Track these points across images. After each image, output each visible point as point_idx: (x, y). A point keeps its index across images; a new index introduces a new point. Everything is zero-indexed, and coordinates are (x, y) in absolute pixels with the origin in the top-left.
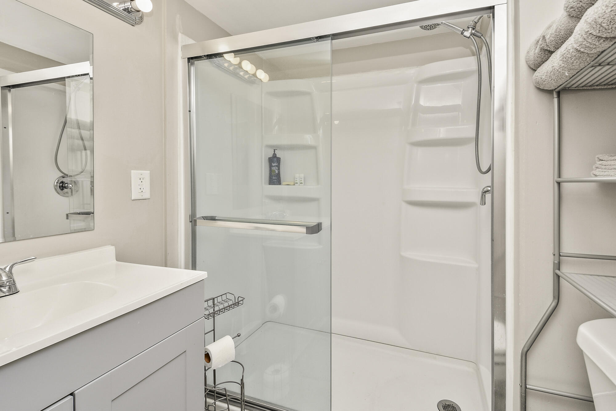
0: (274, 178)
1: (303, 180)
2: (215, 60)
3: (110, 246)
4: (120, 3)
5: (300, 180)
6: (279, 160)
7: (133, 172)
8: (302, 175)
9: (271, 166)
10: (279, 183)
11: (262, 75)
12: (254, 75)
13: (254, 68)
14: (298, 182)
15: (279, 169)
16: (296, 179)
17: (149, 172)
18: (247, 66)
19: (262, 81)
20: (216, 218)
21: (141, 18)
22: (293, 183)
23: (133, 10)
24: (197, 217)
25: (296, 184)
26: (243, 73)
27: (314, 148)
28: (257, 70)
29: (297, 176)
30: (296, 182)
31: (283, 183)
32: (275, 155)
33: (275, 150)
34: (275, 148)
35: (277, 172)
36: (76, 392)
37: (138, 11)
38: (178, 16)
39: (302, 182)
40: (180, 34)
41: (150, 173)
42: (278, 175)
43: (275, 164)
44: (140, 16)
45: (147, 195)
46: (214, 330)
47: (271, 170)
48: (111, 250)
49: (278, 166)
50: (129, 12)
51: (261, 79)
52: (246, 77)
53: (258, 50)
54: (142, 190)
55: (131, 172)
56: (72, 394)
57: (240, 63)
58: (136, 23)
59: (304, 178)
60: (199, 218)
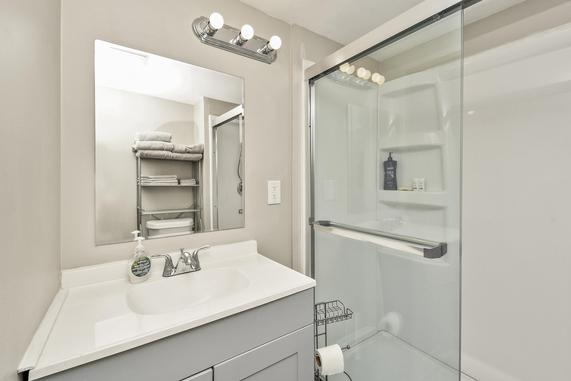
0: (389, 183)
1: (423, 185)
2: (333, 74)
3: (252, 240)
4: (261, 48)
5: (420, 184)
6: (395, 164)
7: (270, 182)
8: (422, 180)
9: (386, 170)
10: (395, 187)
11: (377, 78)
12: (370, 80)
13: (369, 73)
14: (417, 187)
15: (395, 175)
16: (414, 184)
17: (280, 181)
18: (363, 73)
19: (378, 84)
20: (330, 223)
21: (275, 55)
22: (411, 189)
23: (269, 51)
24: (315, 221)
25: (414, 190)
26: (359, 81)
27: (438, 147)
28: (372, 75)
29: (416, 180)
30: (415, 187)
31: (400, 188)
32: (390, 159)
33: (390, 153)
34: (391, 151)
35: (393, 176)
36: (215, 367)
37: (273, 50)
38: (302, 45)
39: (421, 187)
40: (304, 60)
41: (281, 183)
42: (394, 180)
43: (391, 168)
44: (274, 54)
45: (278, 201)
46: (326, 333)
47: (386, 175)
48: (253, 244)
49: (395, 171)
50: (267, 54)
51: (376, 83)
52: (362, 84)
53: (369, 52)
54: (275, 196)
55: (267, 182)
56: (212, 367)
57: (355, 72)
58: (271, 61)
59: (425, 182)
60: (316, 223)
